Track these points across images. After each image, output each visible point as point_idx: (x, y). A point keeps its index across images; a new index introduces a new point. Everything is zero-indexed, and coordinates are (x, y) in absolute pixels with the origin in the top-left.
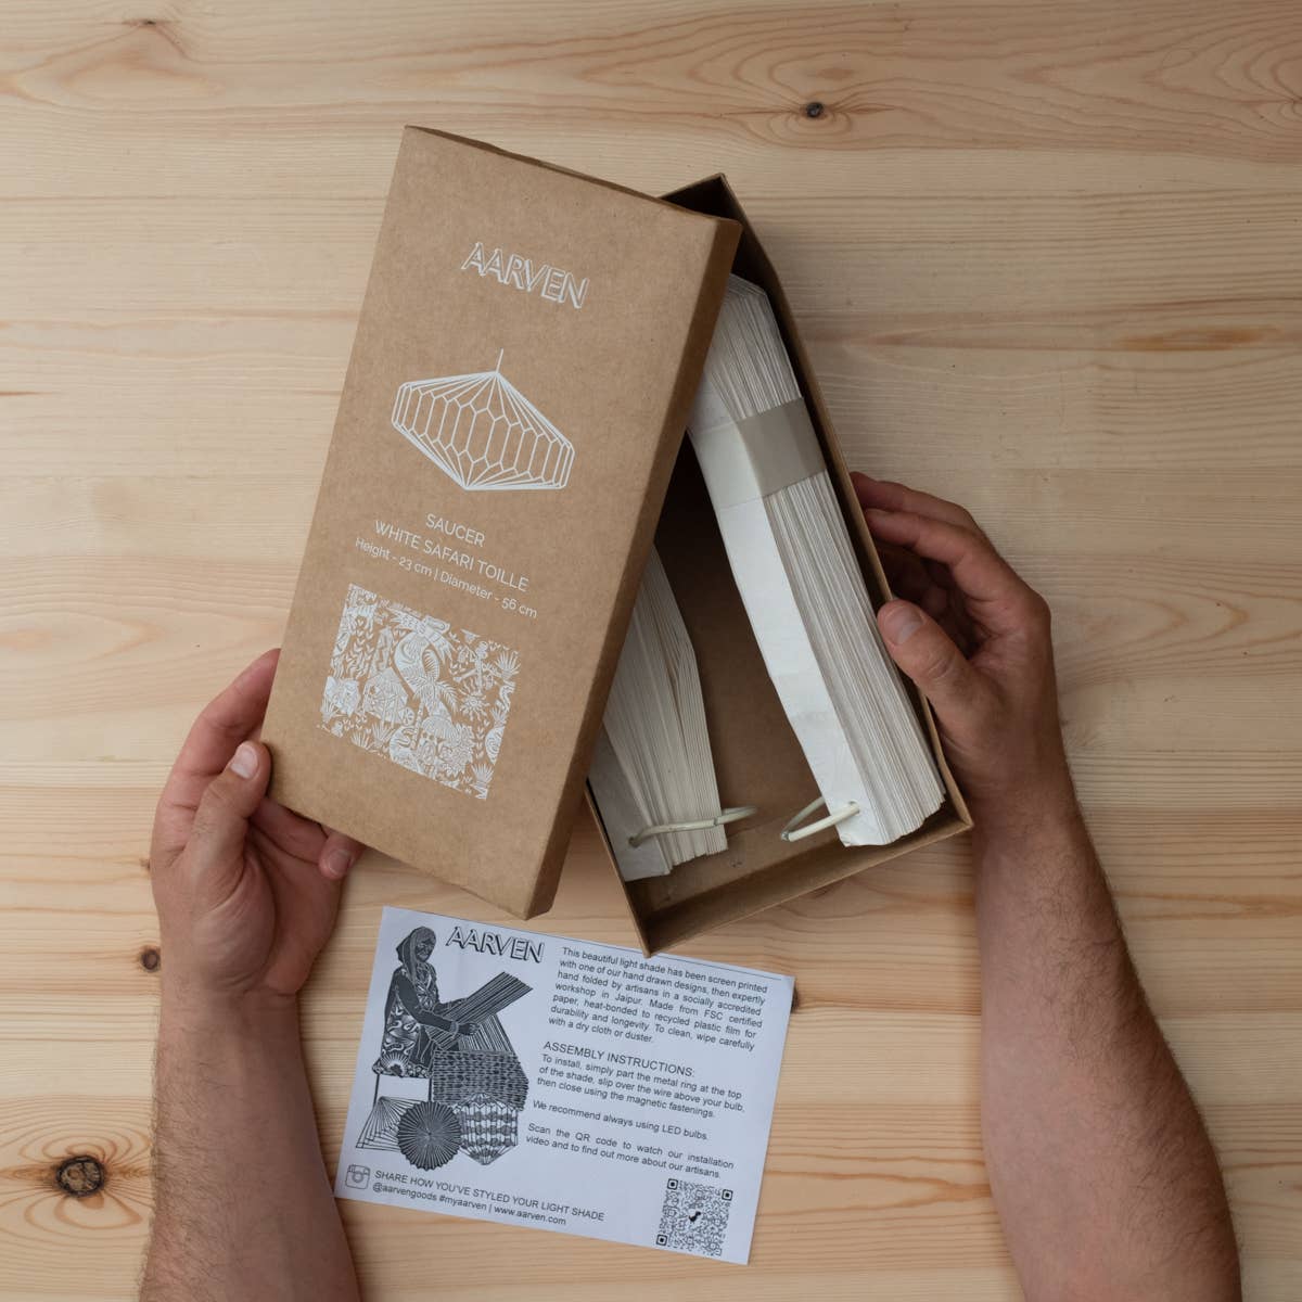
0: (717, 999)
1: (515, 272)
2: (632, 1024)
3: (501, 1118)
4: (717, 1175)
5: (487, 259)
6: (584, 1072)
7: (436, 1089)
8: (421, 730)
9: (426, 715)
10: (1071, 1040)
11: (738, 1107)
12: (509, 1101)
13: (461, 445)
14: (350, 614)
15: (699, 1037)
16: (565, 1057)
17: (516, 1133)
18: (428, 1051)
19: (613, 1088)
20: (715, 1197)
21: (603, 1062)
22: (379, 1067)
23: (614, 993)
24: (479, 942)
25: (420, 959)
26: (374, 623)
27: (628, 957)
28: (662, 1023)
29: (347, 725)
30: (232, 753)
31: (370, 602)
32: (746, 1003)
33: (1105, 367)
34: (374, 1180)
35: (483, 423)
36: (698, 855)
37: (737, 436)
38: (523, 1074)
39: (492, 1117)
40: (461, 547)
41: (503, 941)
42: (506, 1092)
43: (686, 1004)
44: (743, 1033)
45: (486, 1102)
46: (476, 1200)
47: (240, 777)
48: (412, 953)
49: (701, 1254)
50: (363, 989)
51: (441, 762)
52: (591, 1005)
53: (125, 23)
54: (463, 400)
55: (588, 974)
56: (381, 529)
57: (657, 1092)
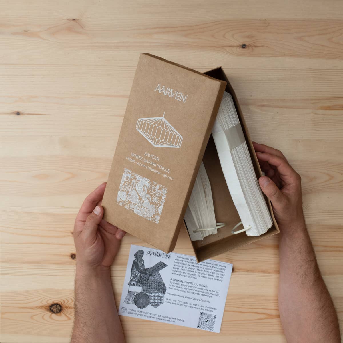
0: (213, 269)
1: (169, 92)
2: (192, 274)
3: (160, 297)
4: (212, 311)
5: (161, 89)
6: (180, 286)
7: (144, 289)
8: (142, 206)
9: (143, 202)
10: (302, 283)
11: (218, 295)
12: (162, 293)
13: (154, 135)
14: (125, 176)
15: (209, 278)
16: (176, 282)
17: (163, 300)
18: (142, 280)
19: (187, 290)
20: (212, 316)
21: (185, 284)
22: (130, 284)
23: (188, 267)
24: (155, 254)
25: (140, 258)
26: (131, 178)
27: (192, 258)
28: (200, 275)
29: (123, 203)
30: (94, 208)
31: (130, 173)
32: (221, 270)
33: (316, 114)
34: (128, 311)
35: (159, 130)
36: (210, 234)
37: (224, 134)
38: (165, 286)
39: (157, 296)
40: (153, 161)
41: (161, 254)
42: (161, 290)
43: (206, 270)
44: (220, 277)
45: (156, 293)
46: (153, 316)
47: (96, 215)
48: (138, 256)
49: (208, 330)
50: (126, 264)
51: (147, 214)
52: (182, 270)
53: (68, 20)
54: (154, 124)
55: (182, 262)
56: (133, 155)
57: (198, 291)
